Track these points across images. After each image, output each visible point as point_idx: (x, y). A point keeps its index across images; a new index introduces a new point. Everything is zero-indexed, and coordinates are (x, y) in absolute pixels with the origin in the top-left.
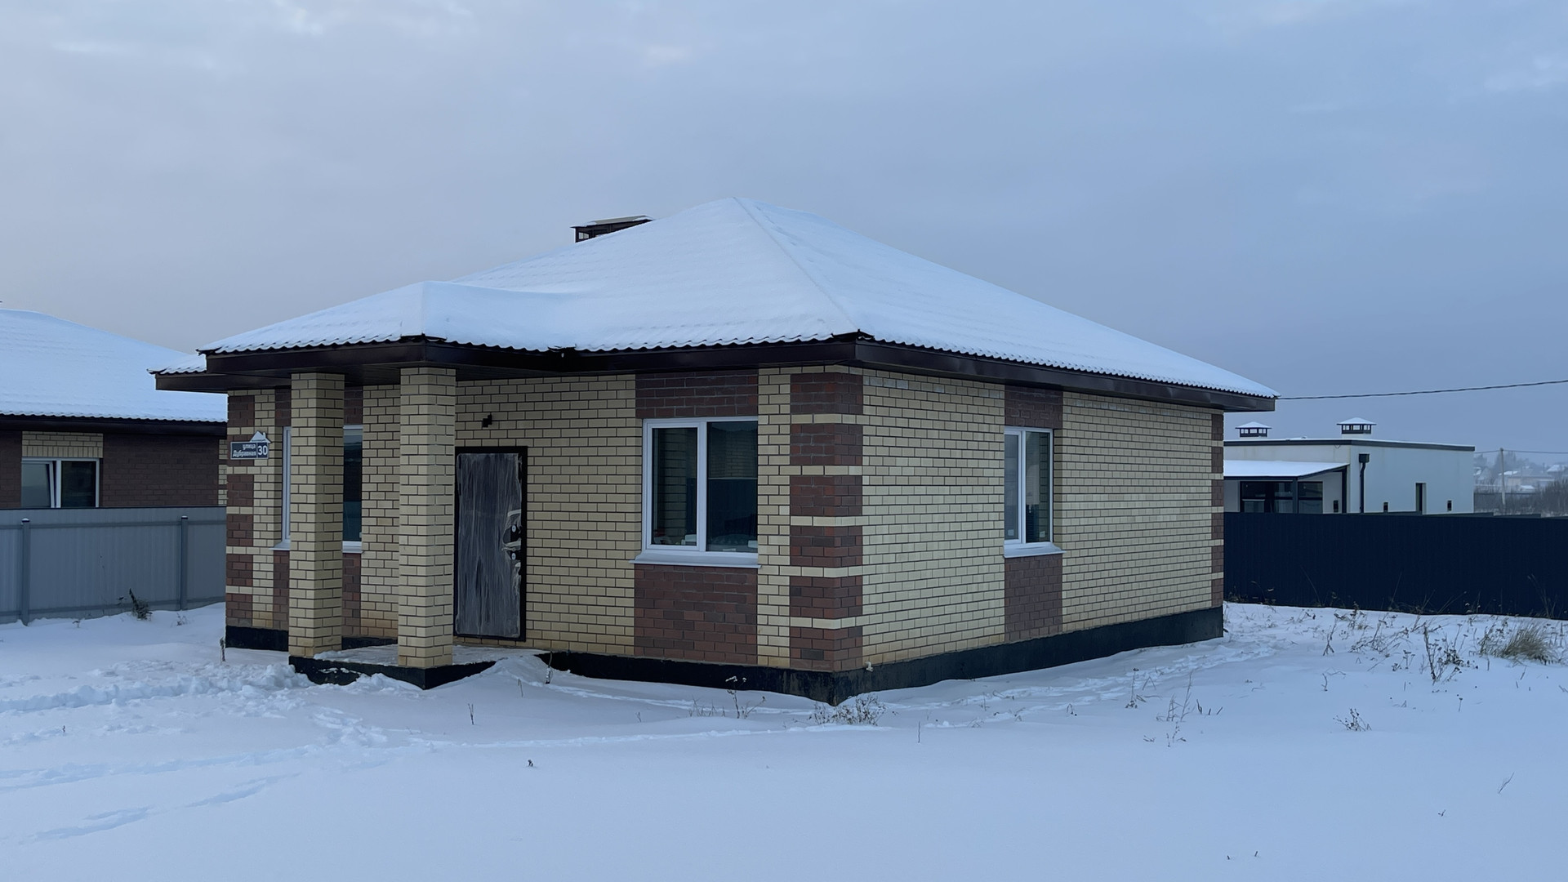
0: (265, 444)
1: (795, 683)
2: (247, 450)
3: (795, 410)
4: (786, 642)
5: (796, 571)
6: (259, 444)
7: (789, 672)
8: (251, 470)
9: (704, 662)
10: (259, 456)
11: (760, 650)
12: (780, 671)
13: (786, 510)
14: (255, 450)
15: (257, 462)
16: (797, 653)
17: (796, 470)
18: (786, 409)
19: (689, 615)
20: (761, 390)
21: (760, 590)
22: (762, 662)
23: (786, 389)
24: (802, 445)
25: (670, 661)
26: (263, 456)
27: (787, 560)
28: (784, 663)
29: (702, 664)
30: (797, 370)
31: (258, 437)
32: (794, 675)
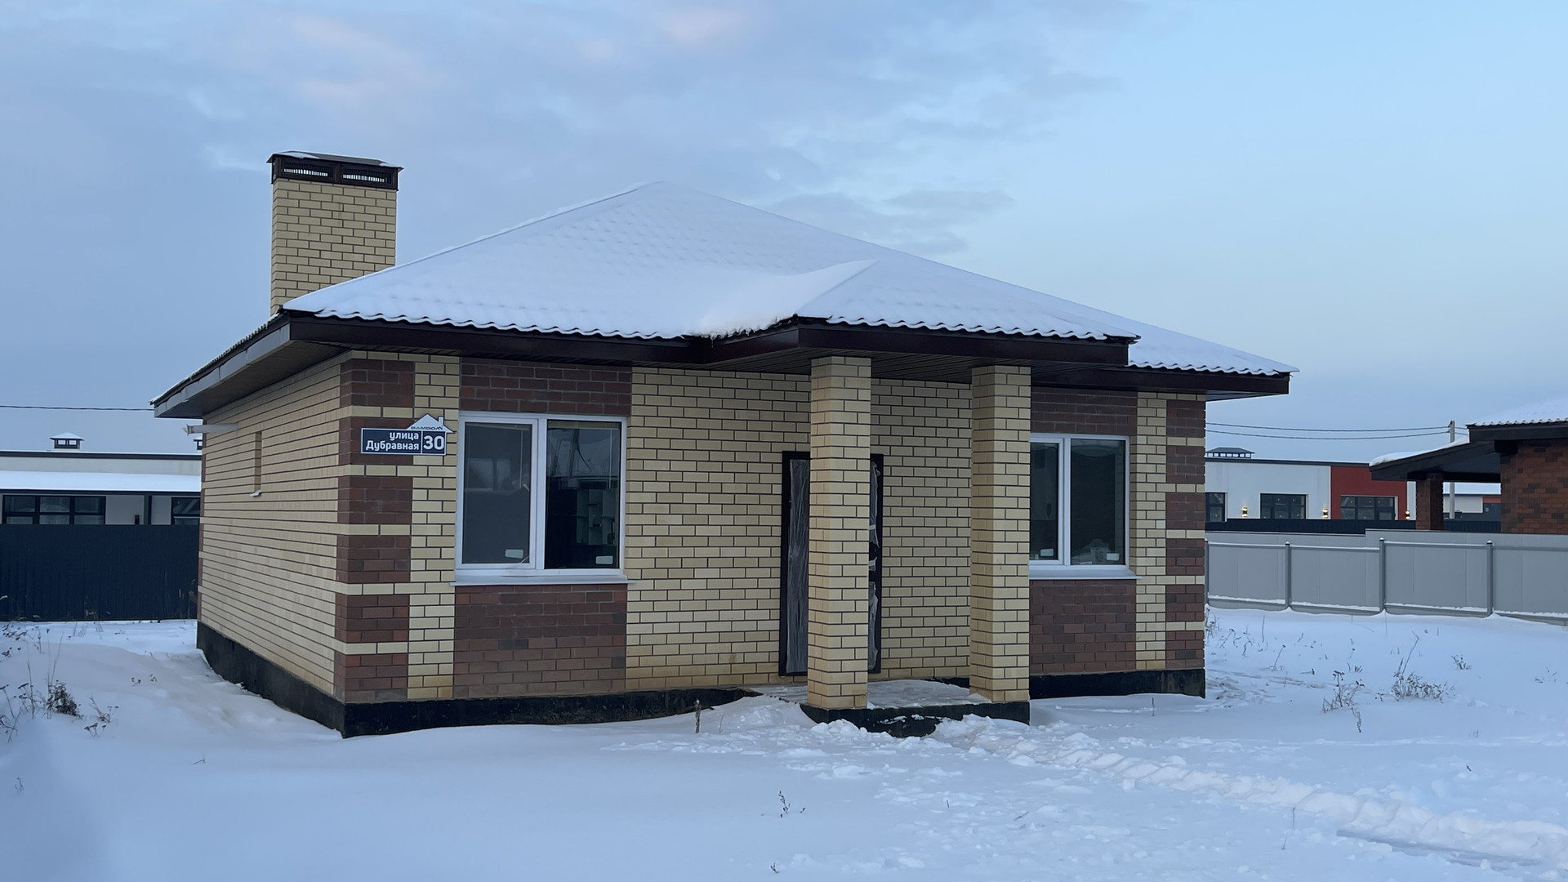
0: (442, 434)
1: (1172, 682)
2: (397, 441)
3: (1170, 433)
4: (1162, 646)
5: (1171, 580)
6: (426, 433)
7: (1166, 672)
8: (404, 471)
9: (1085, 673)
10: (425, 451)
11: (1139, 656)
12: (1158, 673)
13: (1162, 524)
14: (414, 442)
15: (417, 459)
16: (1172, 655)
17: (1171, 488)
18: (1163, 431)
19: (1069, 628)
20: (1140, 412)
21: (1139, 599)
22: (1140, 666)
23: (1163, 413)
24: (1176, 465)
25: (1050, 676)
26: (433, 451)
27: (1163, 570)
28: (1160, 666)
29: (1083, 675)
30: (1173, 396)
31: (426, 423)
32: (1171, 675)
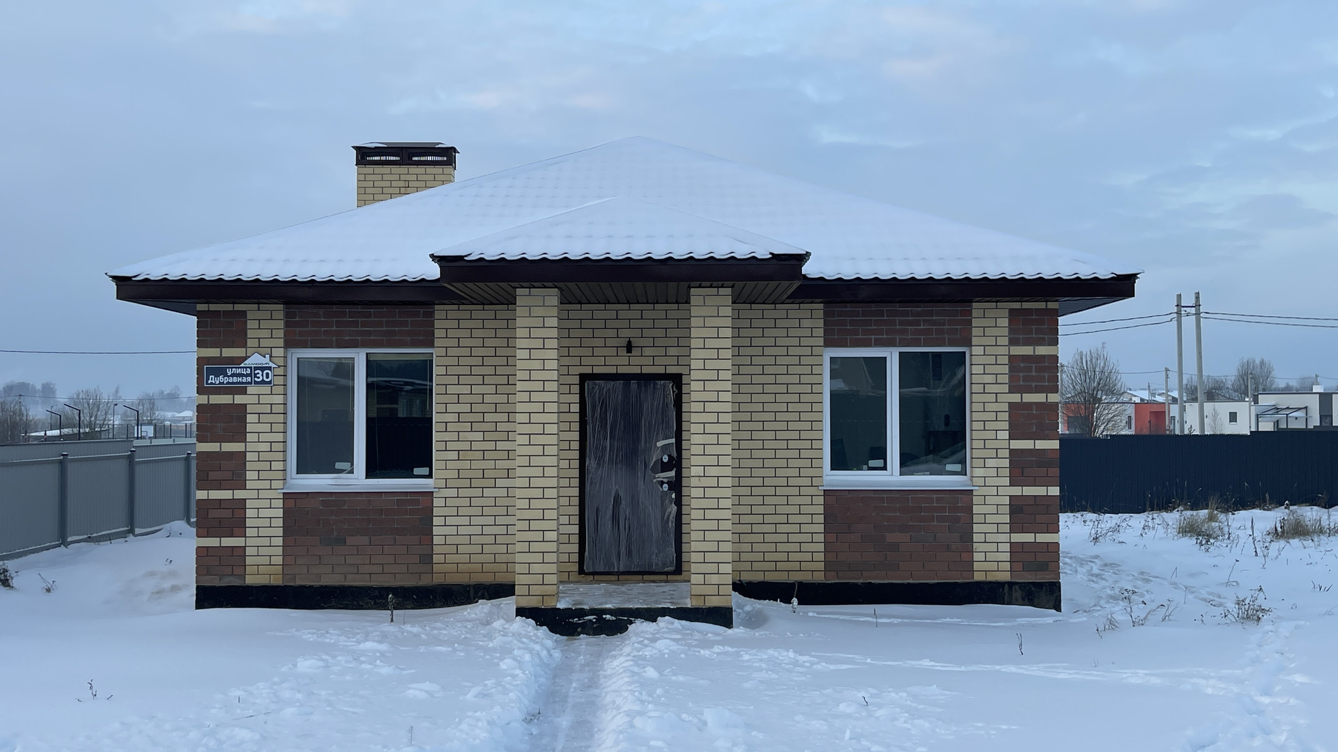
0: (269, 368)
1: (1018, 594)
2: (233, 375)
3: (1013, 342)
4: (1007, 557)
5: (1017, 491)
6: (256, 368)
7: (1011, 584)
8: (239, 399)
9: (911, 581)
10: (256, 383)
11: (976, 566)
12: (1000, 585)
13: (1006, 435)
14: (247, 375)
15: (251, 389)
16: (1019, 566)
17: (1016, 398)
18: (1005, 341)
19: (891, 537)
20: (975, 322)
21: (976, 509)
22: (978, 577)
23: (1005, 322)
24: (1021, 374)
25: (871, 583)
26: (263, 382)
27: (1007, 481)
28: (1005, 577)
29: (909, 583)
30: (1016, 305)
31: (255, 360)
32: (1017, 587)
